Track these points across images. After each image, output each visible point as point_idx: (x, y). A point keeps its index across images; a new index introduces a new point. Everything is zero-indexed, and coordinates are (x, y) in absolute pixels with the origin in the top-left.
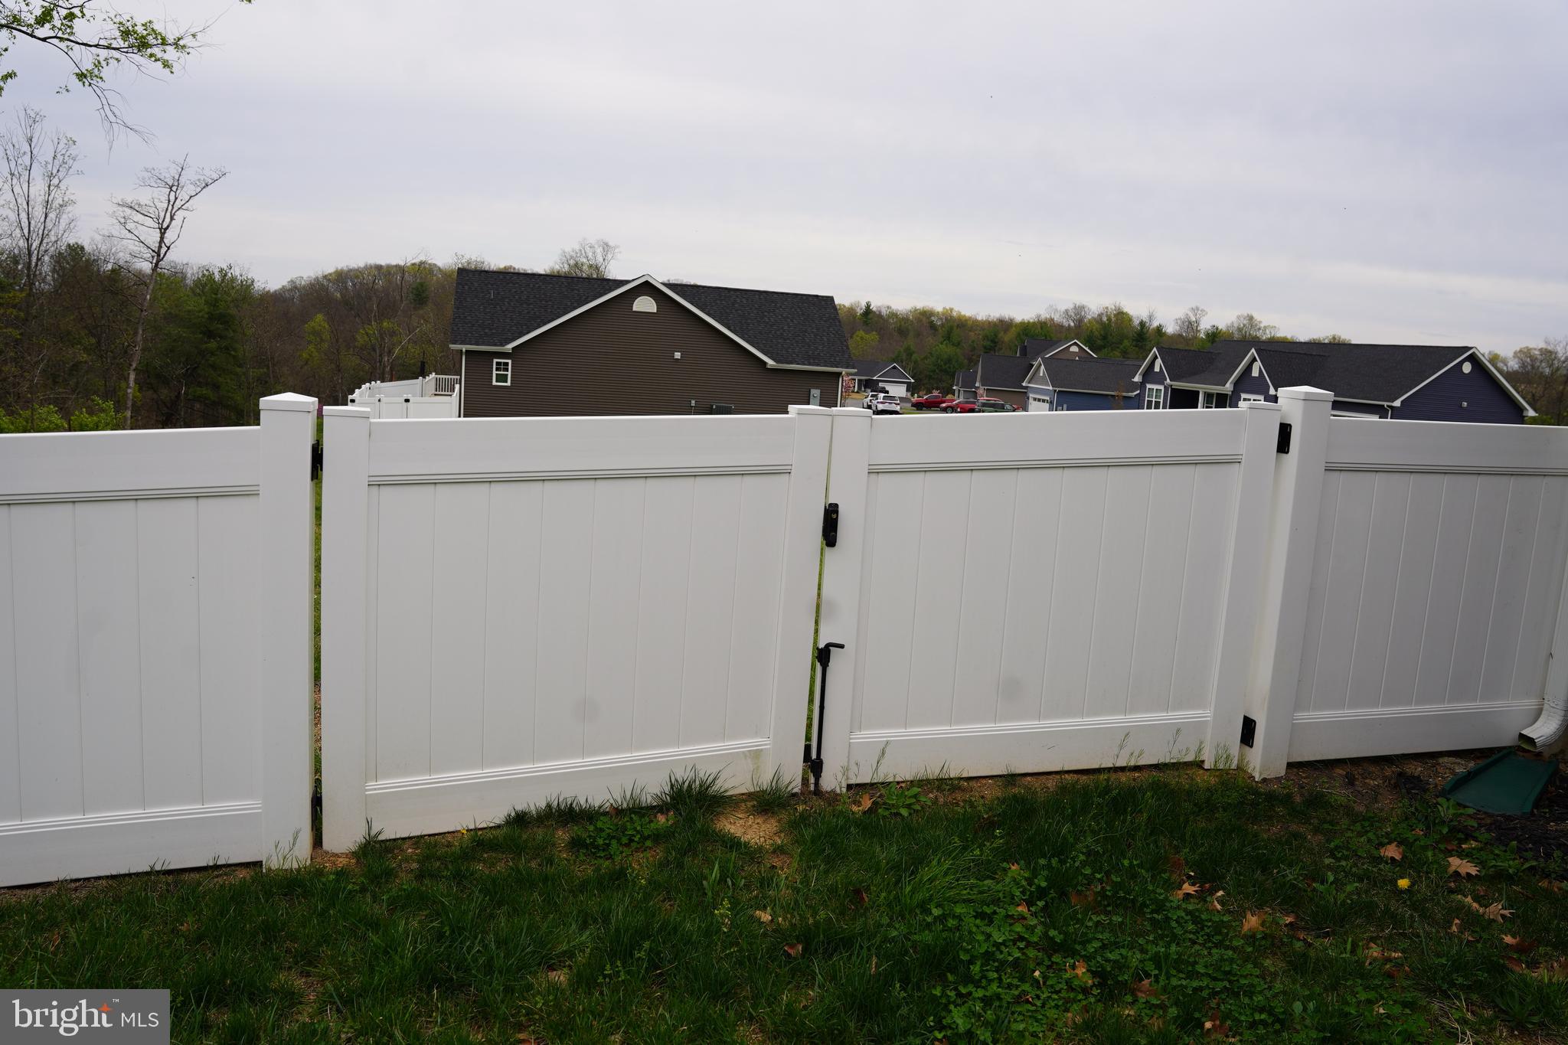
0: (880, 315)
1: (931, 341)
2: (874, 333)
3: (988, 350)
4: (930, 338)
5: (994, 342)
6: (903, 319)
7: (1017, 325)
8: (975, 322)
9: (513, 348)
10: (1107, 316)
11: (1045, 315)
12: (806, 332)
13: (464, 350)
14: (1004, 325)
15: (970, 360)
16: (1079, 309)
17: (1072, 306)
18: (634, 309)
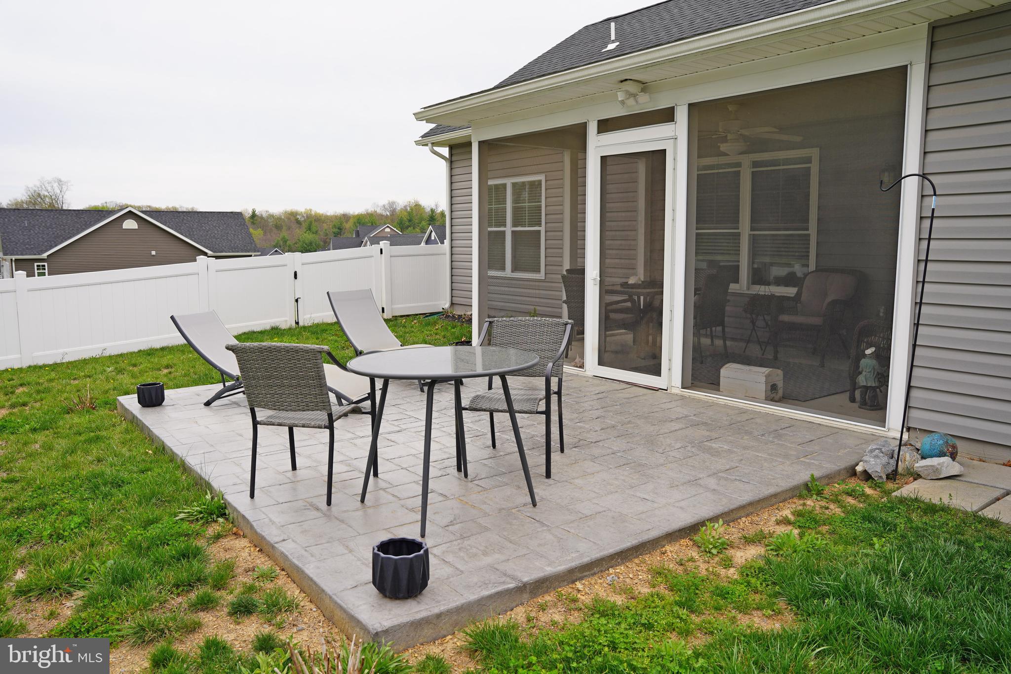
0: (262, 218)
1: (299, 232)
2: (260, 229)
3: (336, 235)
4: (297, 230)
5: (340, 229)
6: (278, 218)
7: (354, 217)
8: (327, 217)
9: (47, 257)
10: (410, 207)
11: (371, 209)
12: (228, 233)
14: (345, 217)
15: (325, 242)
16: (392, 204)
17: (387, 202)
18: (124, 228)
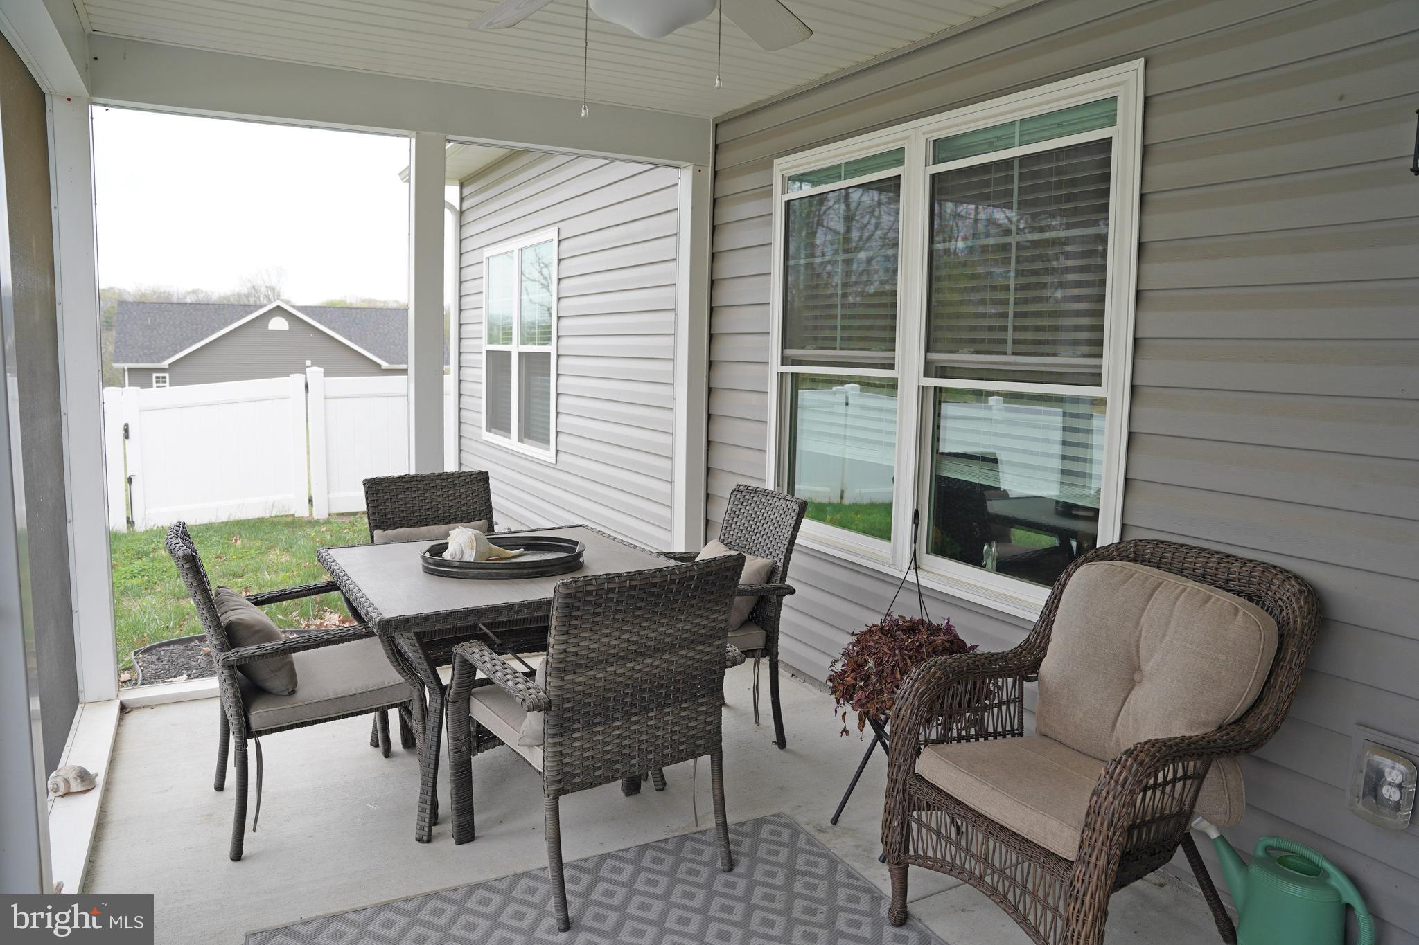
9: (169, 365)
13: (126, 368)
18: (270, 328)
